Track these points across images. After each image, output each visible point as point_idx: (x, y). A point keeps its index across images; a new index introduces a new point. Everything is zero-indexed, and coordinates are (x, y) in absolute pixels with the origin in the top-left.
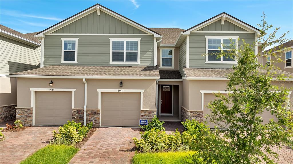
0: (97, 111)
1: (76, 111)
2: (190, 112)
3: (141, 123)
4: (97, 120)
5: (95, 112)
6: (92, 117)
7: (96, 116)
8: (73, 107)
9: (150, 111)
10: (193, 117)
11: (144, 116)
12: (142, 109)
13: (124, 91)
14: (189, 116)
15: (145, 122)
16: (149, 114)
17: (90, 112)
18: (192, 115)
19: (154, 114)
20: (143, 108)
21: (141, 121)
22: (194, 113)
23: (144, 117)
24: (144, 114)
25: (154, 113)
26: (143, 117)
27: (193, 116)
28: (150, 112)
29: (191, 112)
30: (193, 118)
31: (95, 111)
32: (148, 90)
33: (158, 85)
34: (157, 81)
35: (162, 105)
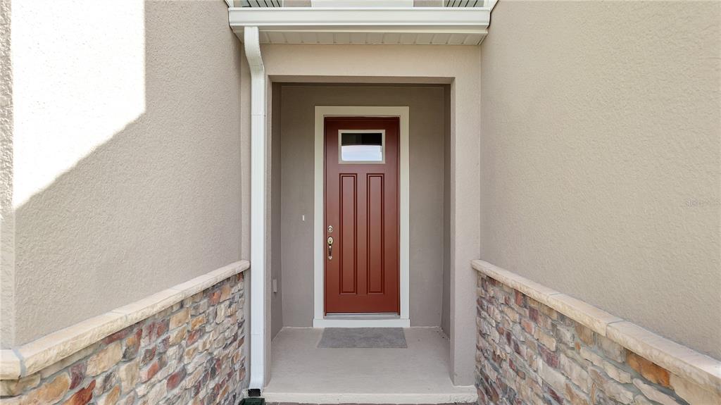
33: (269, 76)
34: (246, 29)
35: (331, 258)
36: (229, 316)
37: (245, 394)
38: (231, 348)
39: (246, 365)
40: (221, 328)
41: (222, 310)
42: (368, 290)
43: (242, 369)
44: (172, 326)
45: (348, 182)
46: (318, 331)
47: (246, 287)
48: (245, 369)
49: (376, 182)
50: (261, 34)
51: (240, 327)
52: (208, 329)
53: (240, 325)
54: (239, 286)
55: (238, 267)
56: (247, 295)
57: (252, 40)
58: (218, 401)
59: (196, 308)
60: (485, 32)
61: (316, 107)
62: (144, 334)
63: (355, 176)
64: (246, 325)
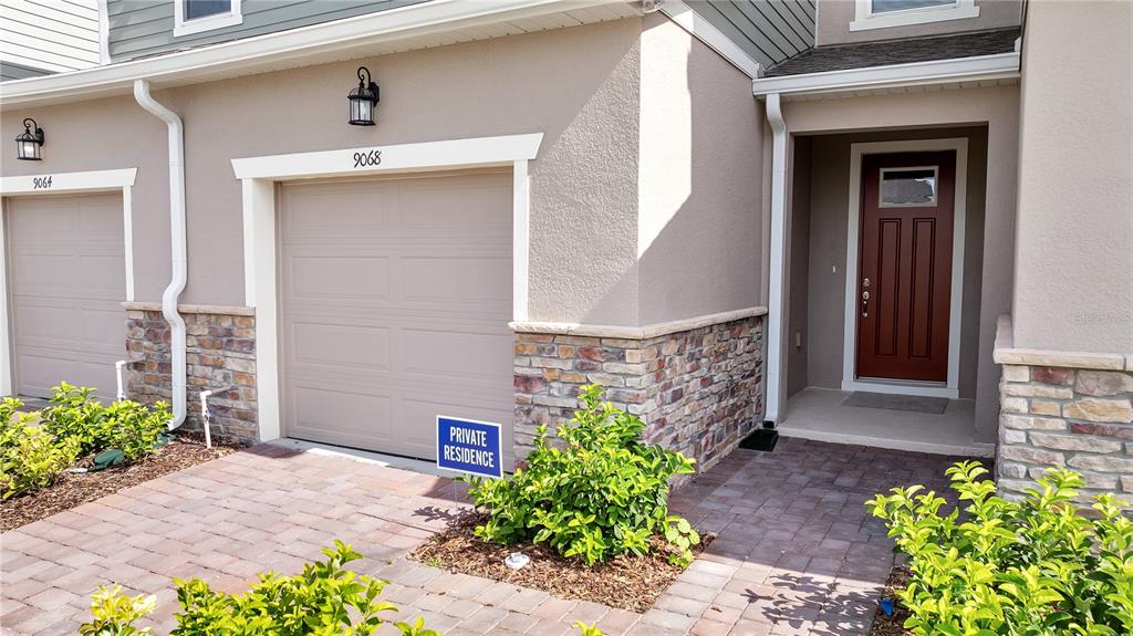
0: (237, 321)
1: (140, 316)
2: (1025, 375)
3: (448, 451)
4: (241, 391)
5: (229, 332)
6: (218, 366)
7: (233, 363)
8: (130, 296)
9: (586, 344)
10: (1068, 442)
11: (538, 387)
12: (522, 318)
13: (398, 157)
14: (1013, 420)
15: (480, 448)
16: (582, 368)
17: (206, 331)
18: (1054, 408)
19: (617, 367)
20: (533, 313)
21: (445, 426)
22: (1087, 382)
23: (539, 395)
24: (537, 362)
25: (622, 358)
26: (527, 391)
27: (1075, 429)
28: (588, 353)
29: (1044, 374)
30: (1069, 454)
31: (226, 323)
32: (571, 133)
33: (791, 133)
34: (768, 97)
35: (866, 315)
36: (748, 352)
37: (760, 426)
38: (749, 380)
39: (762, 402)
40: (740, 359)
41: (741, 344)
42: (910, 354)
43: (758, 405)
44: (704, 343)
45: (890, 228)
46: (846, 393)
47: (765, 330)
48: (761, 405)
49: (924, 228)
50: (781, 98)
51: (757, 366)
52: (729, 355)
53: (758, 364)
54: (757, 329)
55: (756, 311)
56: (763, 338)
57: (773, 106)
58: (736, 418)
59: (721, 336)
60: (1018, 75)
61: (853, 145)
62: (689, 341)
63: (899, 221)
64: (763, 365)
